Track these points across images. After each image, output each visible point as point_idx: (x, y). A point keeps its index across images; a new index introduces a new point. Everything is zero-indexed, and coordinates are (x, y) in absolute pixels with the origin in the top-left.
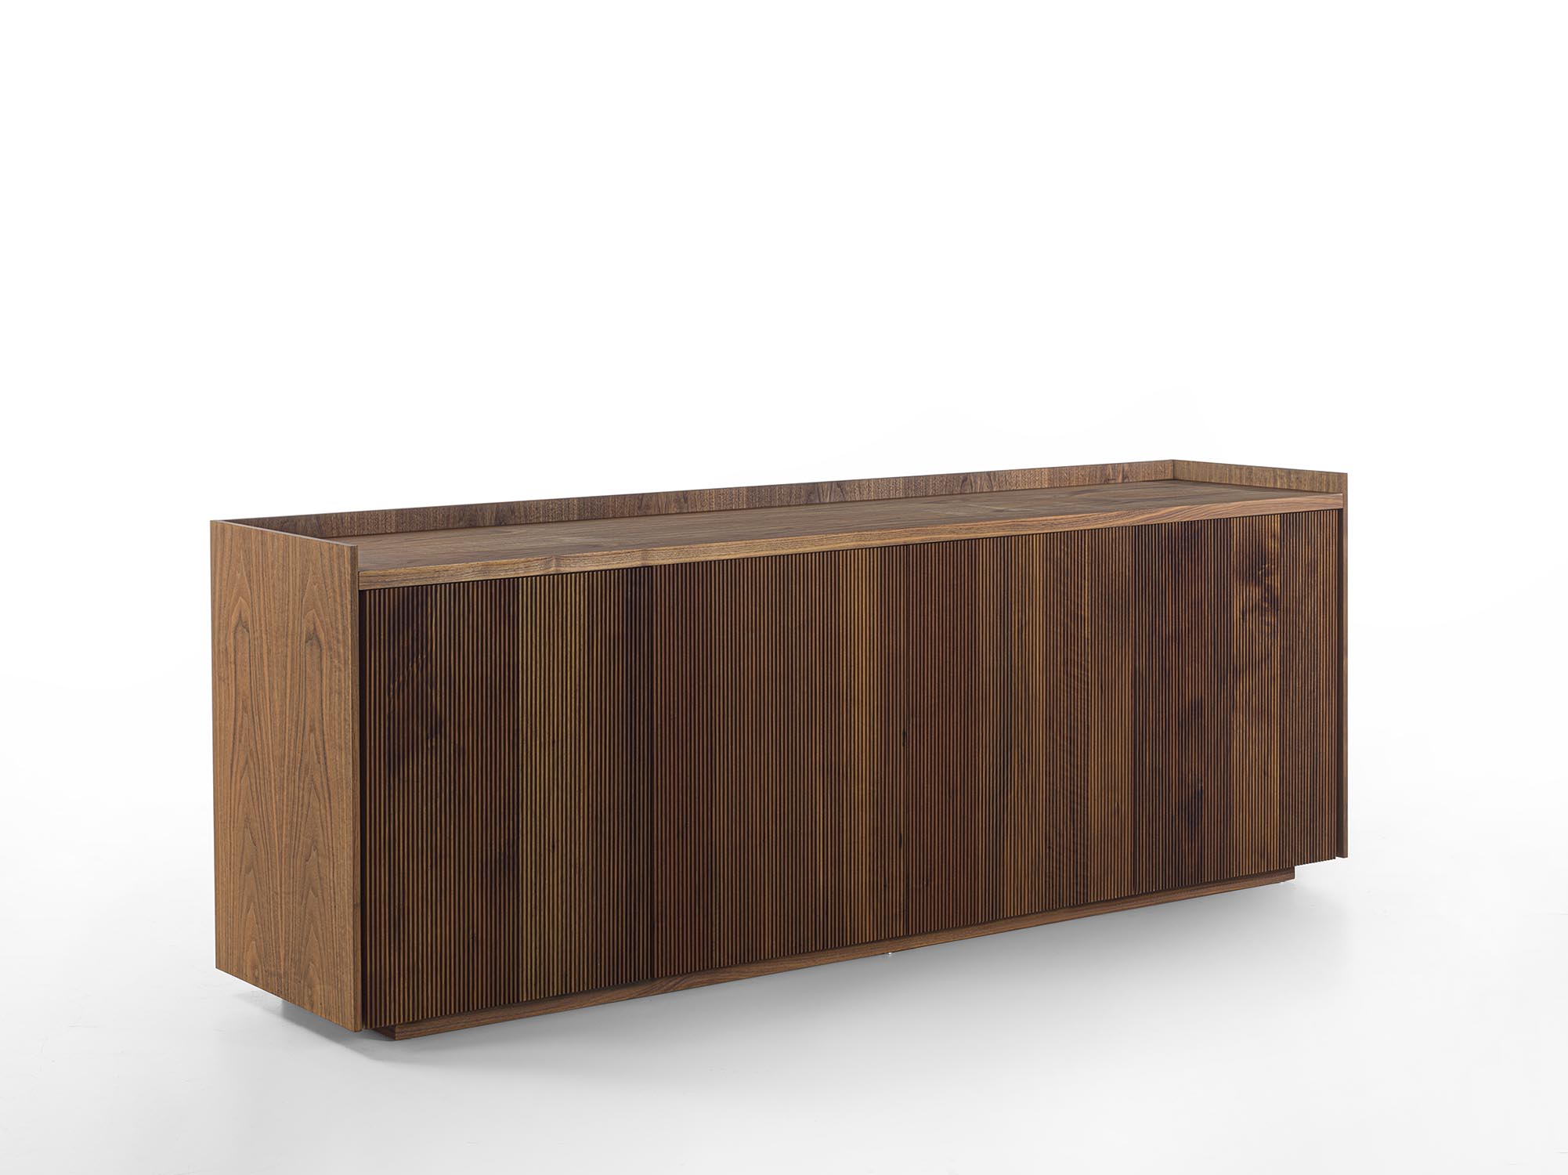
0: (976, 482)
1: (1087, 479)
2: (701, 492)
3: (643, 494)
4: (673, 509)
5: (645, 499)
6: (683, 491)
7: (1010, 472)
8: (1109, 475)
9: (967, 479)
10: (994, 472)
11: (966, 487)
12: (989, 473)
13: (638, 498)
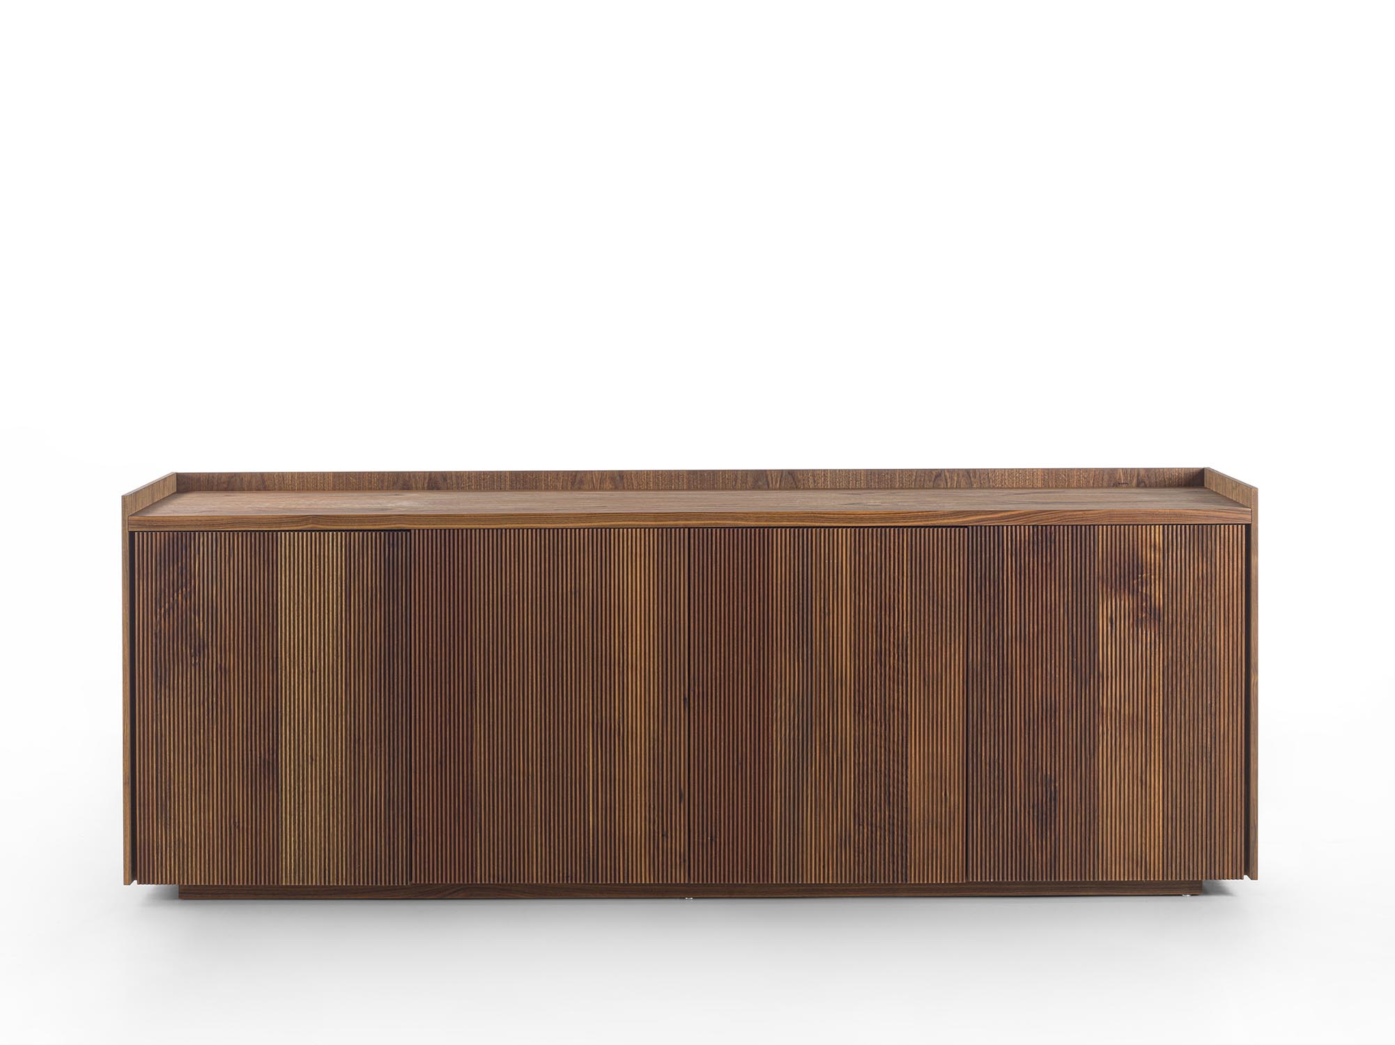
0: (952, 479)
1: (1092, 482)
3: (577, 472)
5: (579, 476)
6: (619, 471)
7: (994, 471)
8: (1120, 479)
9: (940, 474)
10: (975, 470)
13: (571, 474)
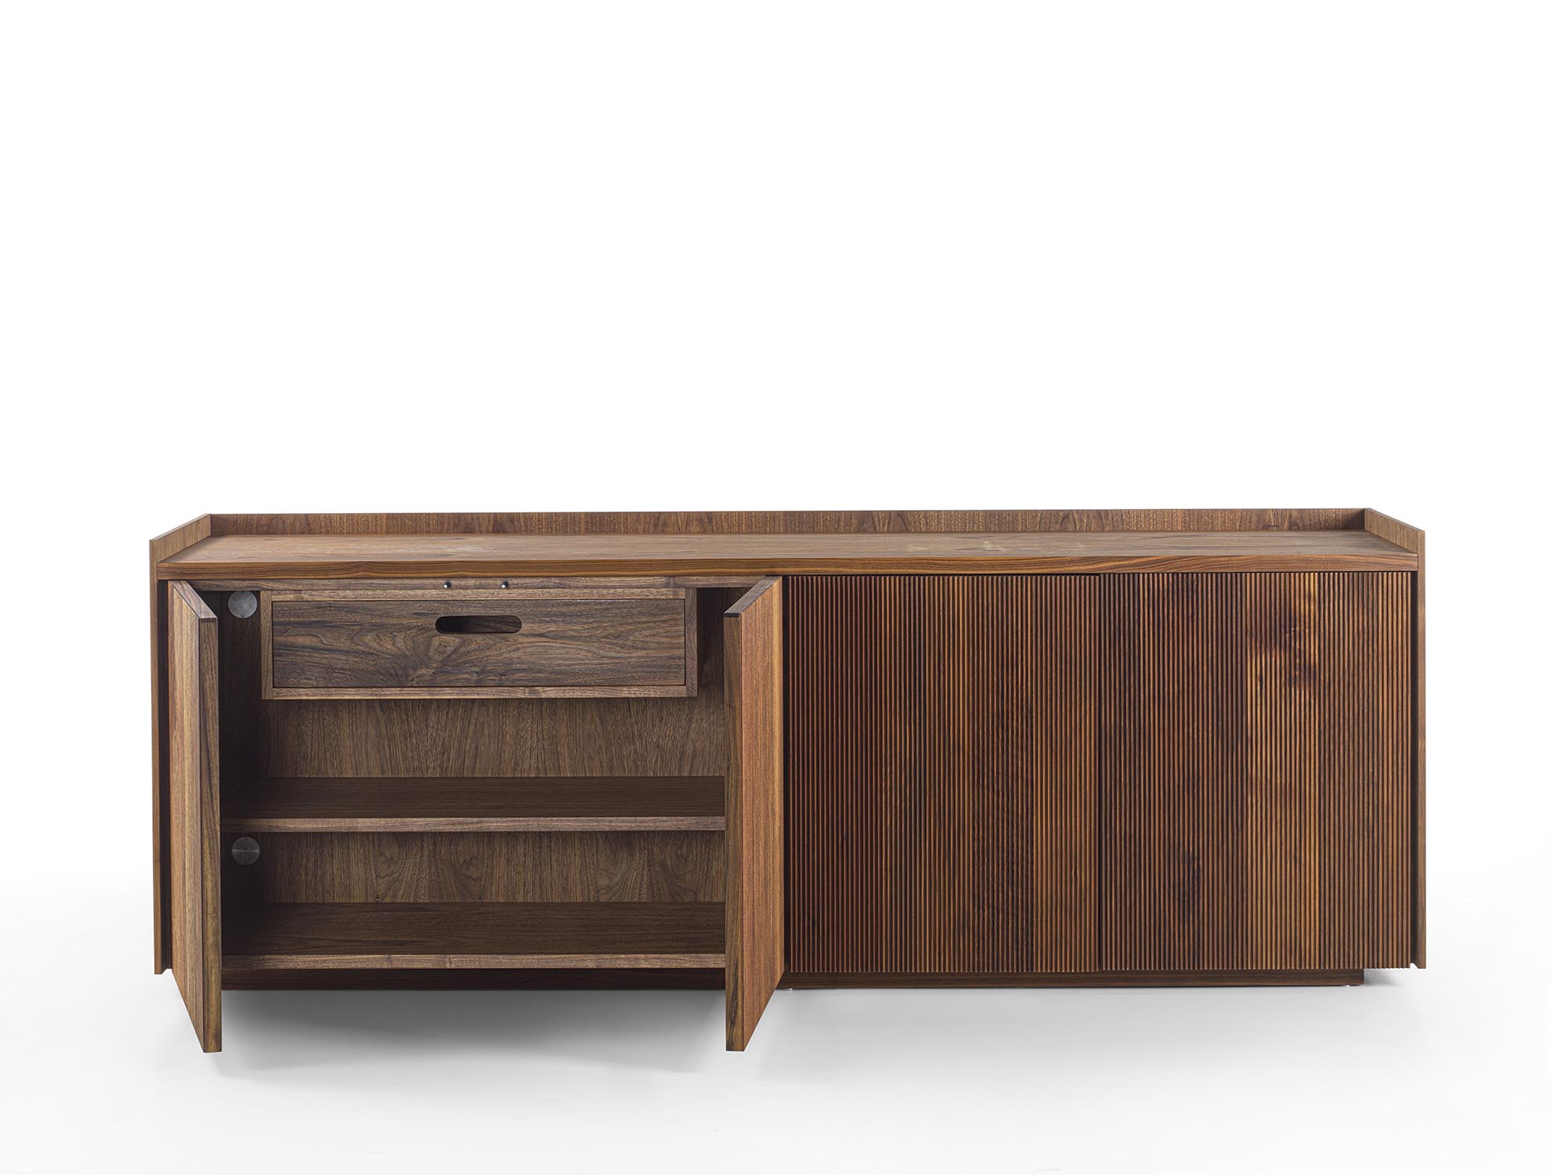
0: (1081, 521)
1: (1238, 524)
2: (728, 514)
3: (660, 513)
4: (694, 527)
5: (662, 518)
6: (707, 512)
7: (1128, 512)
8: (1270, 521)
9: (1068, 516)
10: (1106, 511)
11: (1067, 525)
12: (1099, 512)
13: (654, 516)
